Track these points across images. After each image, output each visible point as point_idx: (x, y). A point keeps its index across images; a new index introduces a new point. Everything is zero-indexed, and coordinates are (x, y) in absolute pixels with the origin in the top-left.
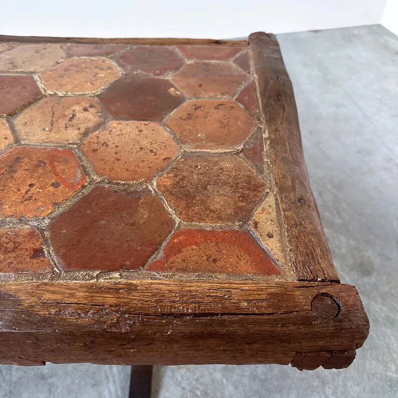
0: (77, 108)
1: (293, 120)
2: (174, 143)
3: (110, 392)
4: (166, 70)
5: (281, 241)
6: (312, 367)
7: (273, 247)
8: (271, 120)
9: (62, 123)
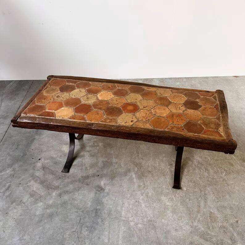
0: (180, 106)
1: (227, 113)
2: (201, 115)
3: (168, 177)
4: (197, 98)
5: (224, 133)
6: (227, 153)
7: (222, 134)
8: (222, 112)
9: (178, 109)
